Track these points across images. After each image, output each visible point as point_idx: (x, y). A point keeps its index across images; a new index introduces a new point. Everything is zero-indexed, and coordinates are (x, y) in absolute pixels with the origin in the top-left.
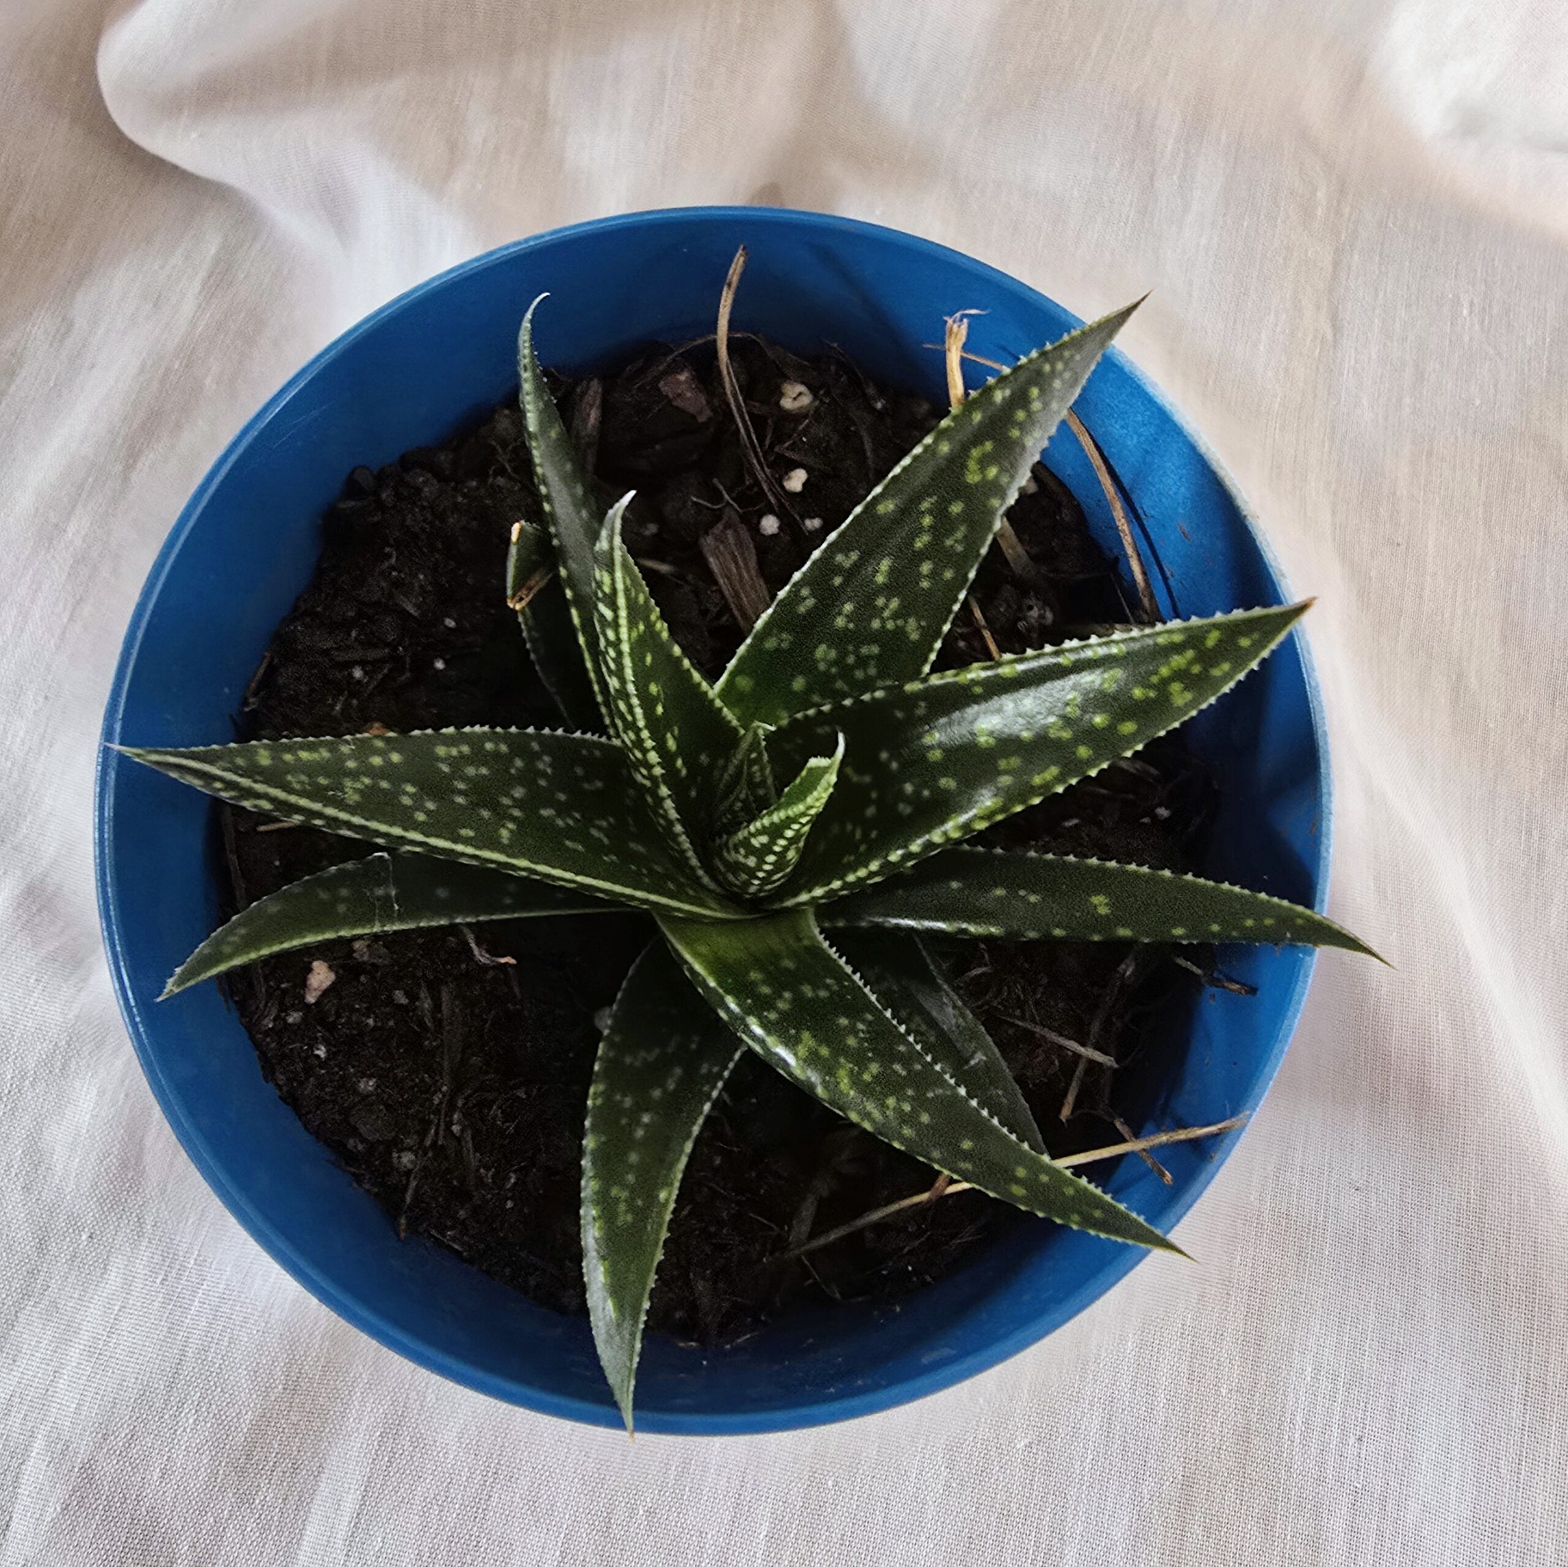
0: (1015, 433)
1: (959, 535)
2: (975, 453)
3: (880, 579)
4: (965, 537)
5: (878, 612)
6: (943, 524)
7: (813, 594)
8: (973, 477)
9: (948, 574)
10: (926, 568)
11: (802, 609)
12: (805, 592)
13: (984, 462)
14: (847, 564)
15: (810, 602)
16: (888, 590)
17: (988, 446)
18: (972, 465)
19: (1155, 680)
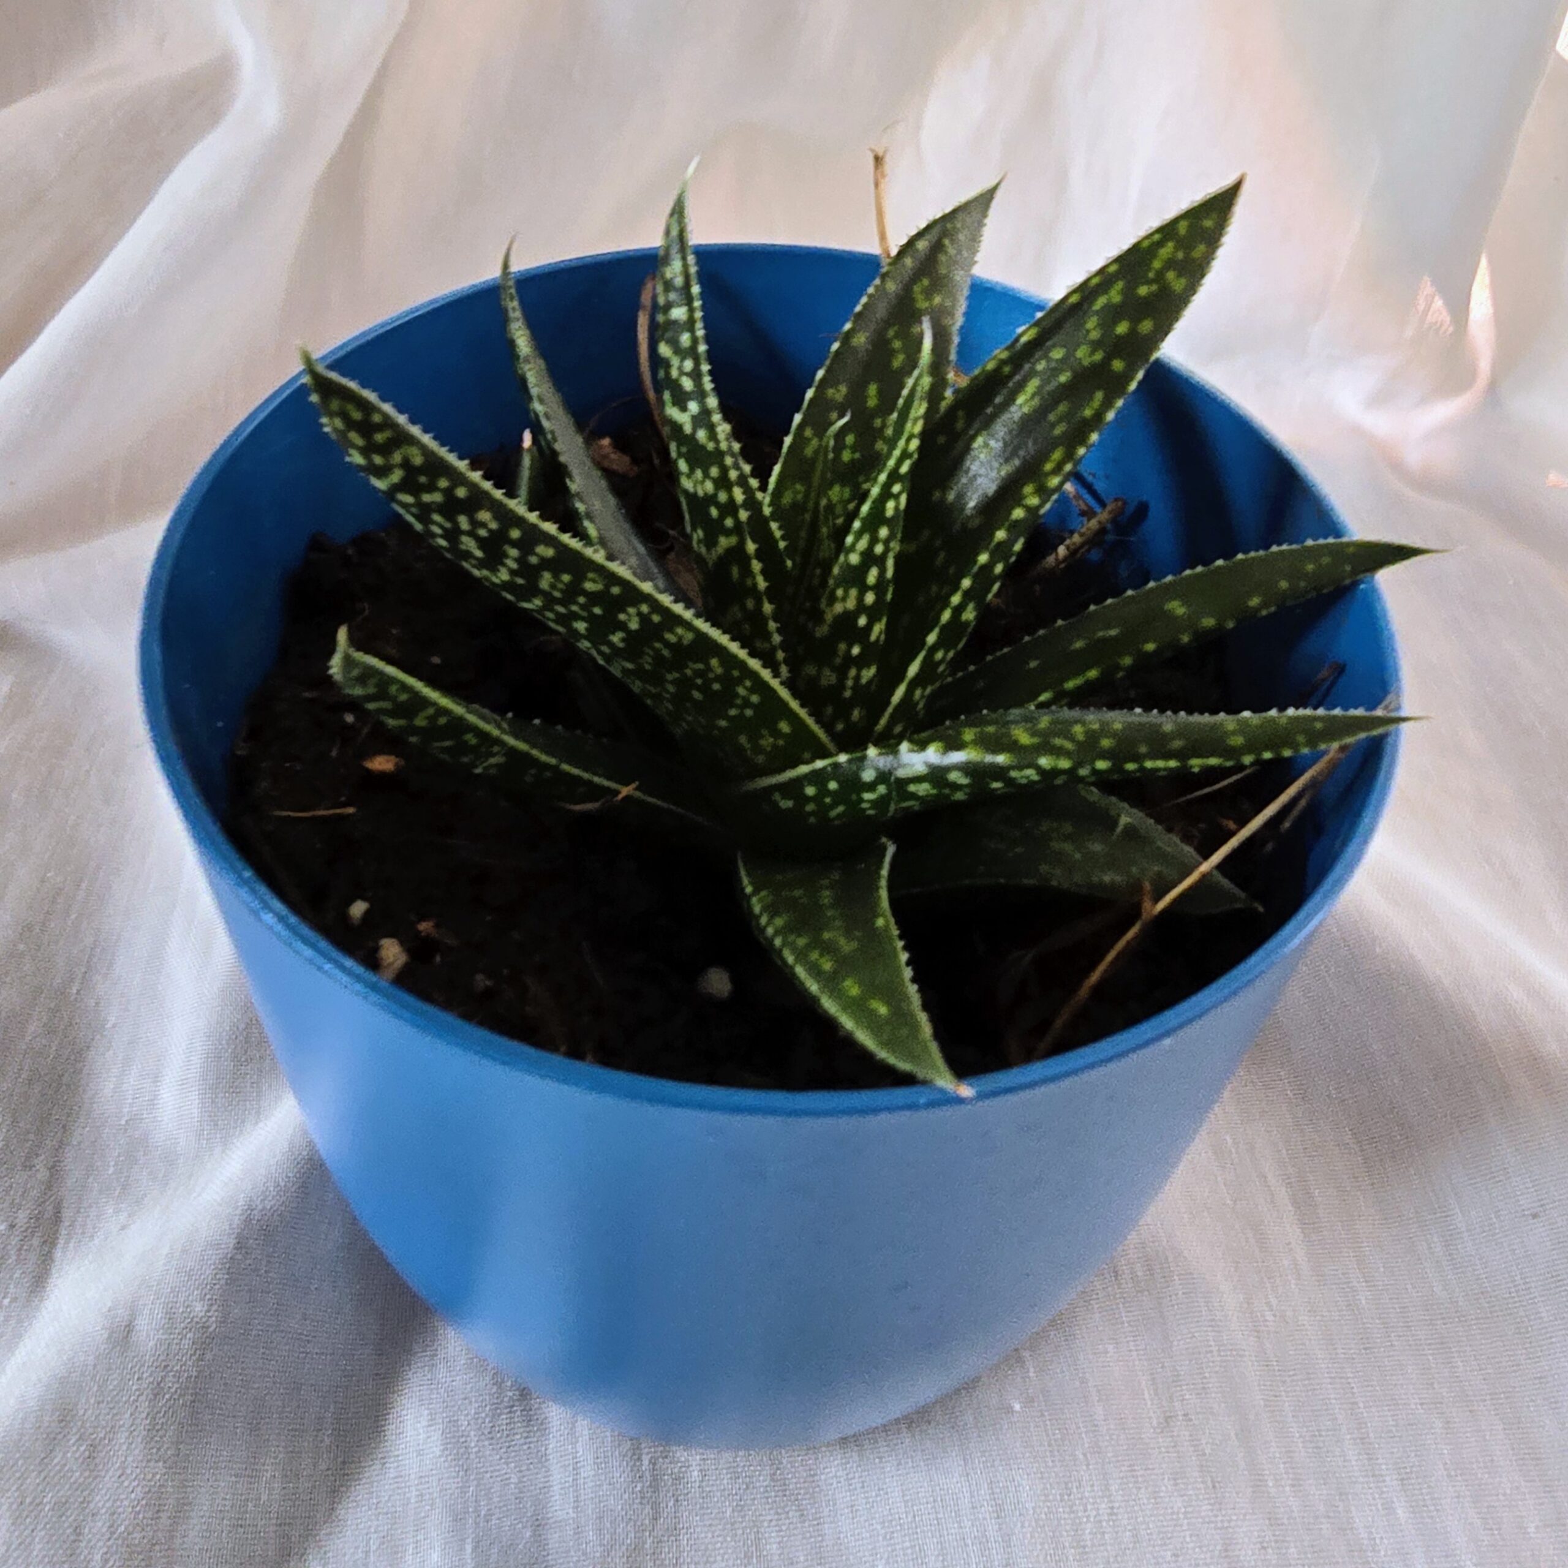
0: (943, 271)
2: (917, 288)
8: (922, 304)
11: (808, 452)
12: (808, 432)
13: (927, 293)
14: (839, 397)
17: (926, 282)
18: (919, 296)
19: (1151, 275)
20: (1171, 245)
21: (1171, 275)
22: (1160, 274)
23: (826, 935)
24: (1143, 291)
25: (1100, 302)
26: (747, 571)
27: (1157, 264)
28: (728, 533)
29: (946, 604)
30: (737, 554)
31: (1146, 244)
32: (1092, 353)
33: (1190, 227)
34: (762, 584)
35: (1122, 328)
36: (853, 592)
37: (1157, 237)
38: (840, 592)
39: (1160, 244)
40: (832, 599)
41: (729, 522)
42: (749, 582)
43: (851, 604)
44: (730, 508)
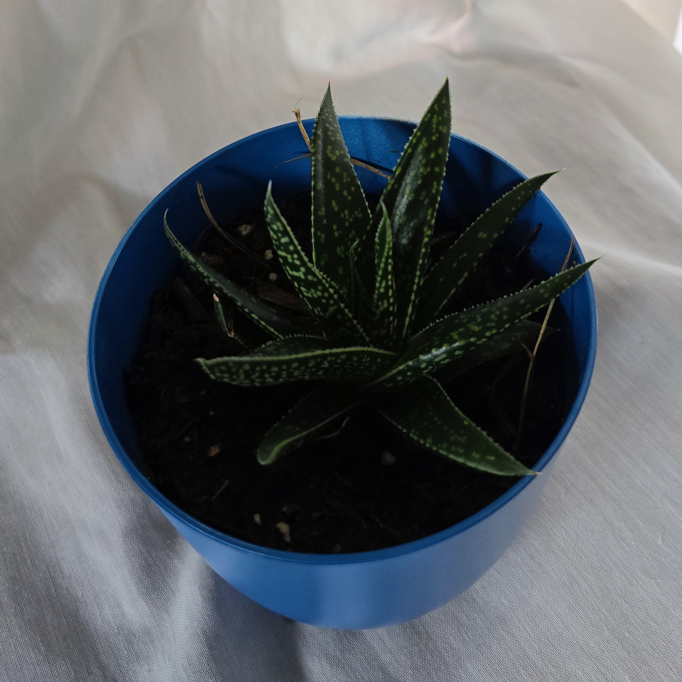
0: (333, 139)
1: (345, 176)
2: (328, 152)
3: (336, 209)
4: (347, 175)
5: (344, 220)
6: (339, 177)
7: (322, 232)
8: (334, 158)
9: (353, 189)
10: (345, 193)
11: (322, 240)
12: (319, 233)
13: (333, 152)
14: (323, 213)
15: (323, 236)
16: (341, 210)
17: (330, 147)
18: (330, 155)
19: (434, 131)
20: (435, 116)
21: (440, 128)
22: (437, 129)
23: (452, 439)
24: (434, 138)
25: (420, 148)
26: (344, 314)
27: (434, 126)
28: (332, 305)
29: (414, 283)
30: (340, 311)
31: (426, 120)
32: (426, 168)
33: (438, 106)
34: (350, 315)
35: (433, 156)
36: (385, 302)
37: (429, 115)
38: (380, 303)
39: (432, 118)
40: (378, 307)
41: (332, 302)
42: (346, 318)
43: (386, 305)
44: (331, 296)
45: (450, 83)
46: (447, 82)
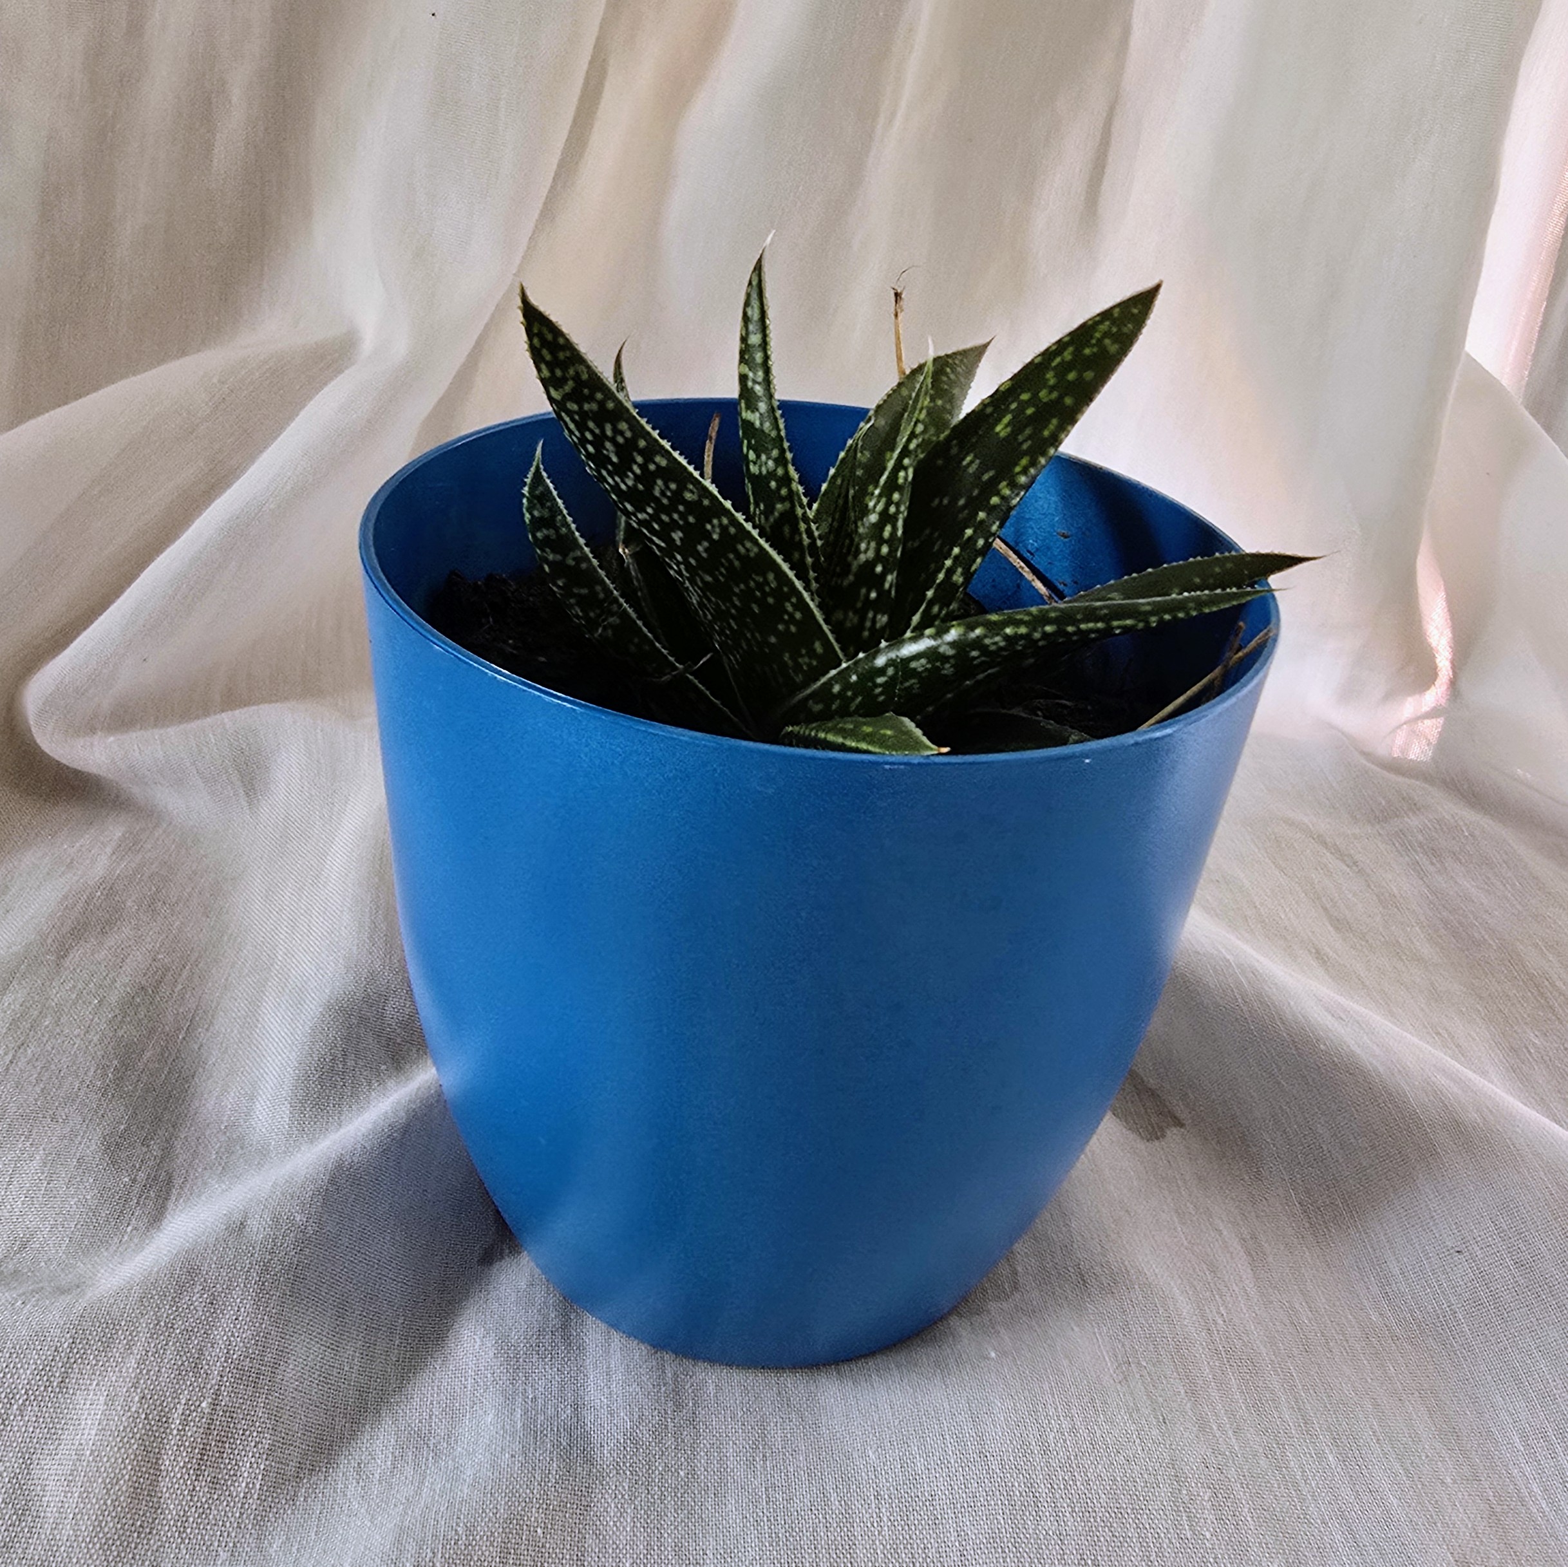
19: (1094, 341)
20: (1107, 323)
21: (1107, 341)
22: (1100, 341)
24: (1087, 351)
25: (1058, 361)
26: (795, 529)
27: (1098, 335)
28: (783, 500)
29: (941, 566)
30: (789, 516)
31: (1090, 323)
32: (1050, 392)
33: (1122, 312)
35: (1072, 376)
37: (1098, 319)
38: (863, 546)
39: (1101, 322)
40: (858, 551)
41: (784, 492)
43: (871, 555)
44: (785, 480)
45: (1162, 290)
46: (1156, 289)
